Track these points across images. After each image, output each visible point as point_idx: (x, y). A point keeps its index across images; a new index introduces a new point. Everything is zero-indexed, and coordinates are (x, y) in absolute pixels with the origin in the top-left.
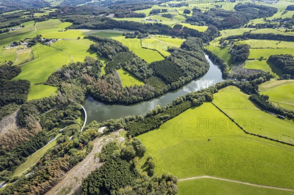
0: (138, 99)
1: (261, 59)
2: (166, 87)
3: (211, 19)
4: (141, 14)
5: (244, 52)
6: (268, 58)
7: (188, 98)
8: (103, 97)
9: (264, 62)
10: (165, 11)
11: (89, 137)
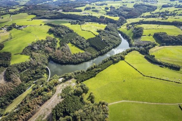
0: (81, 60)
1: (150, 35)
2: (98, 53)
3: (121, 13)
4: (79, 10)
5: (140, 31)
6: (153, 35)
7: (111, 59)
8: (60, 61)
9: (151, 37)
10: (94, 8)
11: (53, 84)
